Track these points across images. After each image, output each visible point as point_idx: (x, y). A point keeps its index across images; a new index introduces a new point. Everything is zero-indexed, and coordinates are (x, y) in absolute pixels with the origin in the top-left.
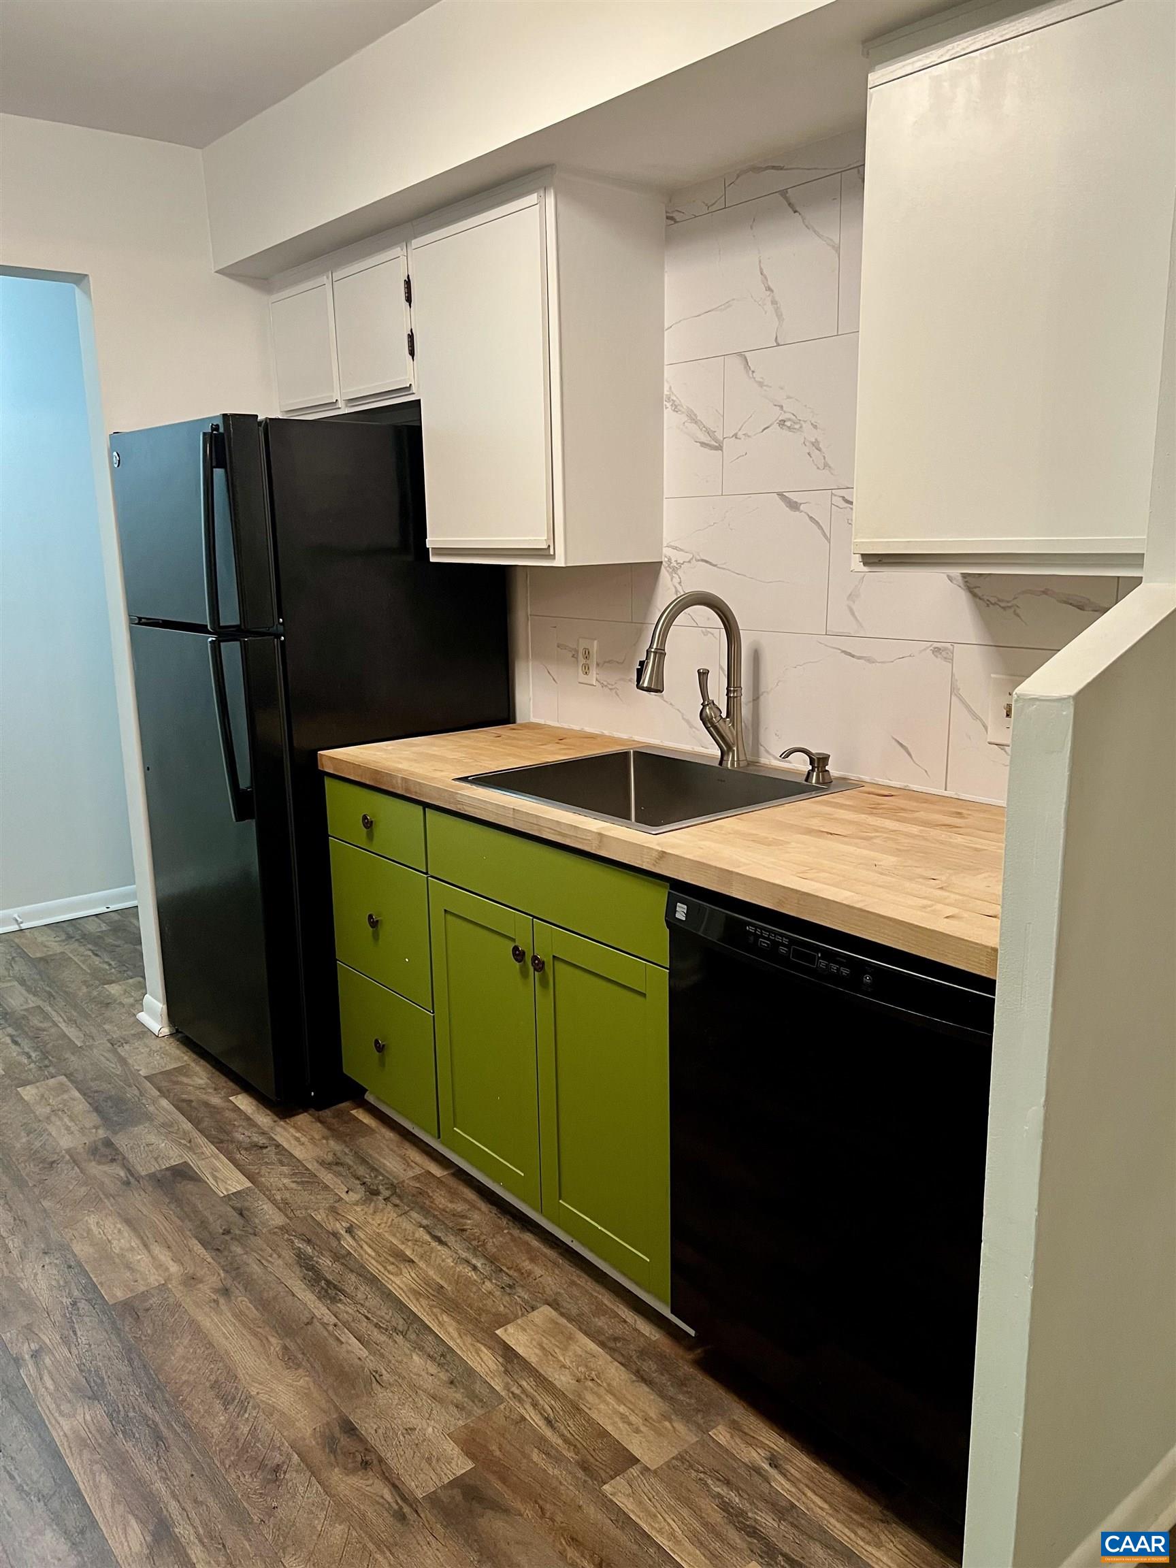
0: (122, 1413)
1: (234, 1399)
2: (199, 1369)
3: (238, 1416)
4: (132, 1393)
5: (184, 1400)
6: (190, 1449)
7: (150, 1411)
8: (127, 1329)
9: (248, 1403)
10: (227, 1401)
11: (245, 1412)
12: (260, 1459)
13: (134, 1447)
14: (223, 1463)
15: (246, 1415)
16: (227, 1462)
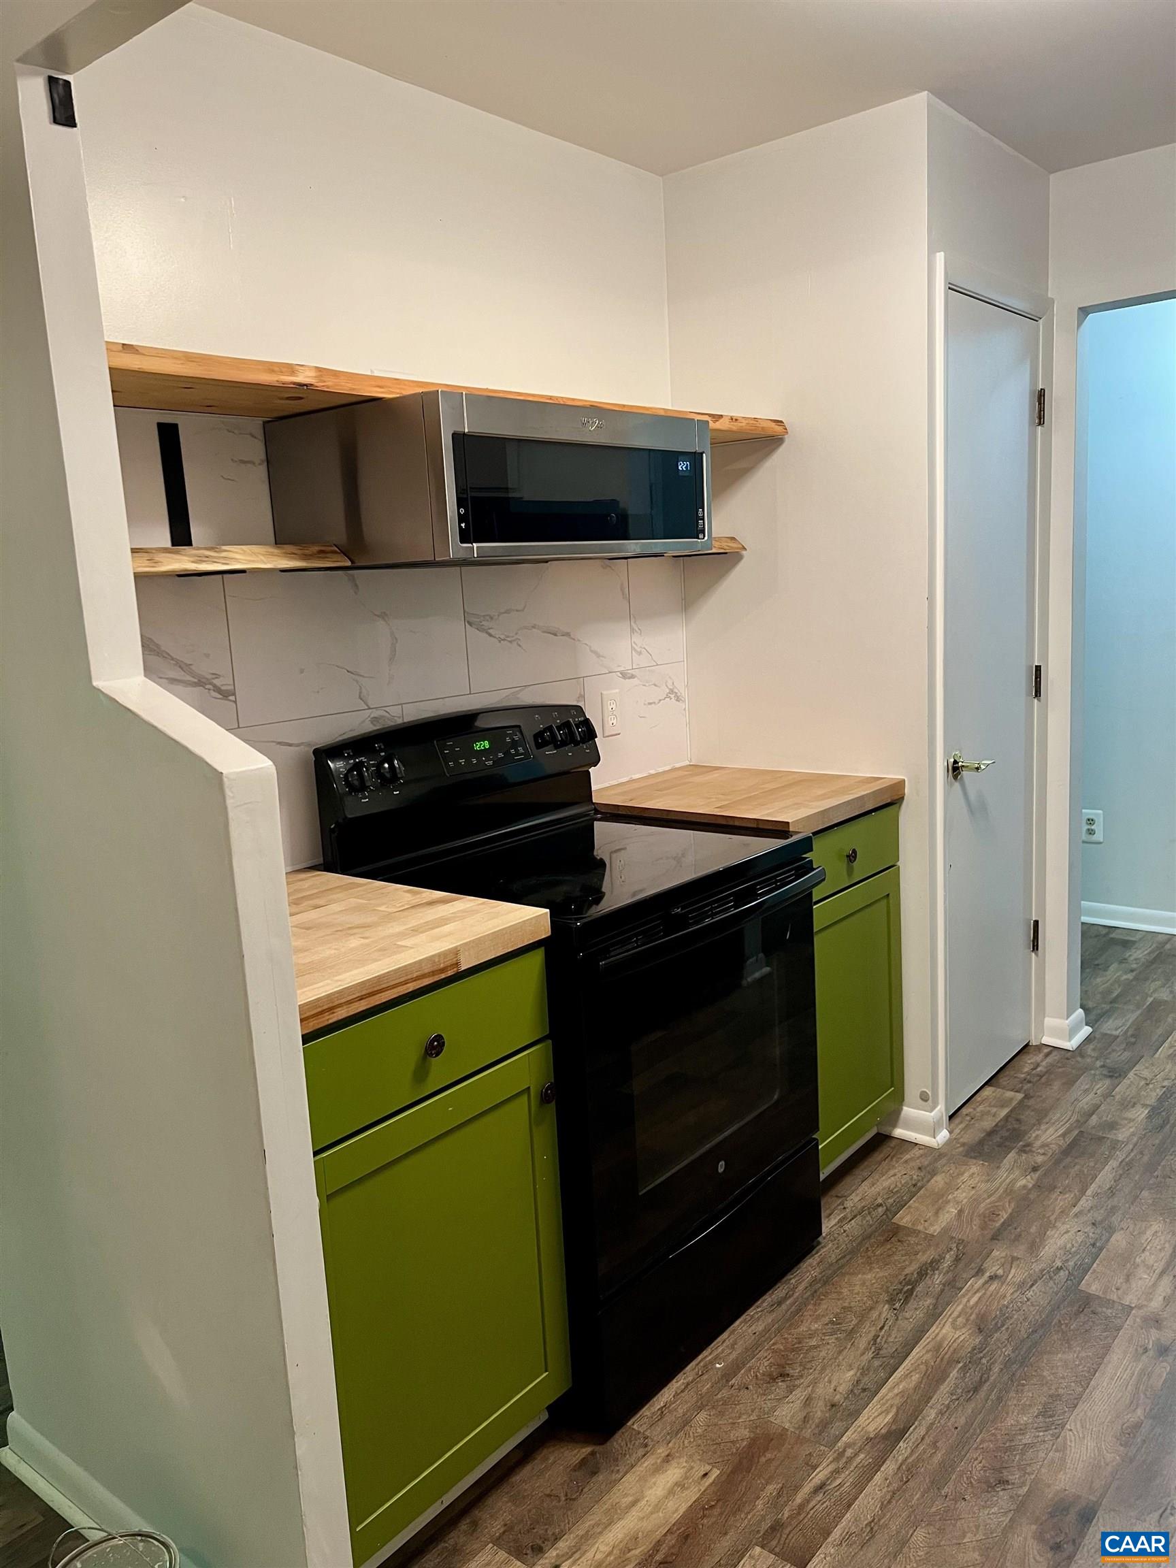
0: (982, 1355)
1: (1051, 1416)
2: (1063, 1378)
3: (1036, 1428)
4: (1004, 1350)
5: (1023, 1385)
6: (979, 1414)
7: (996, 1369)
8: (1063, 1312)
9: (1056, 1428)
10: (1046, 1412)
11: (1044, 1431)
12: (1005, 1465)
13: (956, 1378)
14: (982, 1441)
15: (1041, 1434)
16: (985, 1445)
